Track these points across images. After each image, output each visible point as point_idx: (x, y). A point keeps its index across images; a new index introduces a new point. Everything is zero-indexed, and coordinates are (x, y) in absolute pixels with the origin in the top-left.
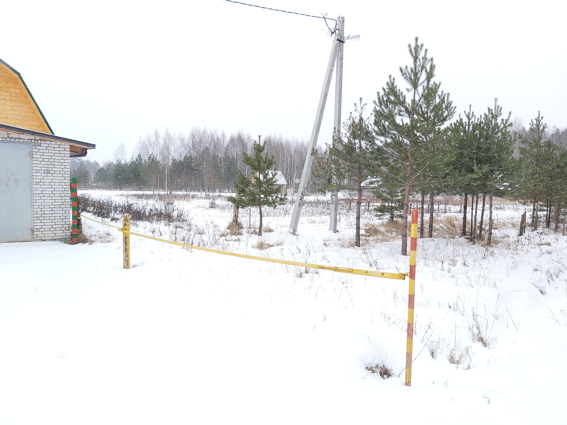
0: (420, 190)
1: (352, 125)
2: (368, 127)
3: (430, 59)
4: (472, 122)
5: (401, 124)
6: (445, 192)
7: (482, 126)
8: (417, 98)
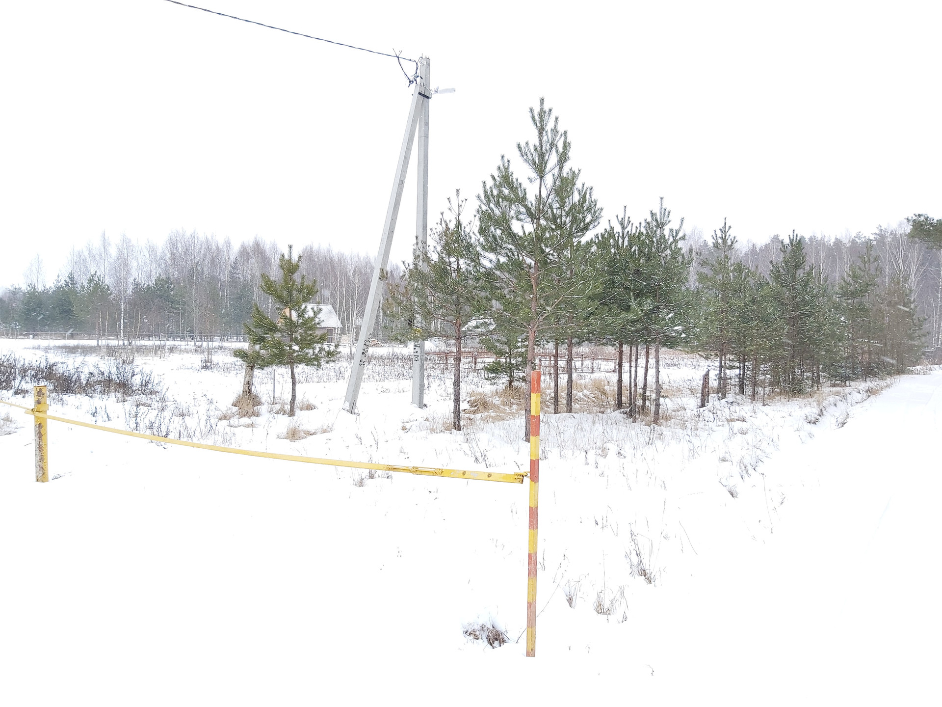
0: (551, 338)
1: (445, 233)
2: (470, 236)
3: (563, 132)
4: (628, 232)
5: (521, 234)
6: (589, 341)
7: (642, 239)
8: (544, 194)
